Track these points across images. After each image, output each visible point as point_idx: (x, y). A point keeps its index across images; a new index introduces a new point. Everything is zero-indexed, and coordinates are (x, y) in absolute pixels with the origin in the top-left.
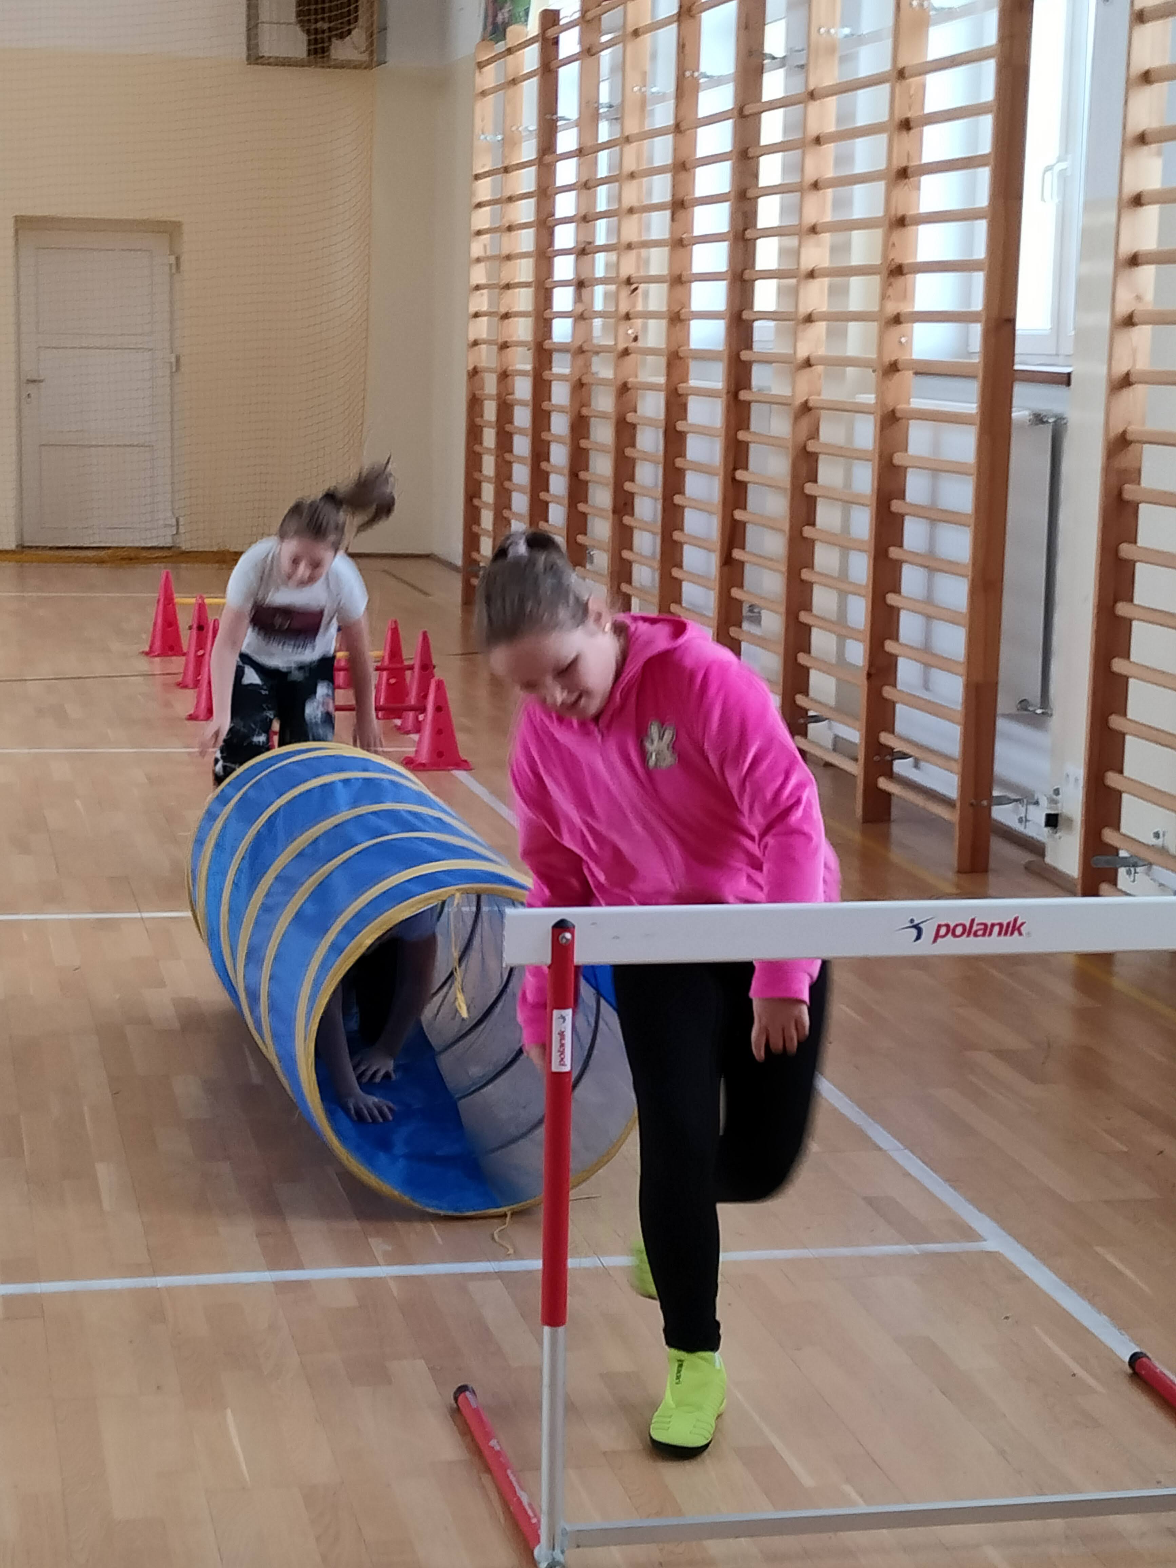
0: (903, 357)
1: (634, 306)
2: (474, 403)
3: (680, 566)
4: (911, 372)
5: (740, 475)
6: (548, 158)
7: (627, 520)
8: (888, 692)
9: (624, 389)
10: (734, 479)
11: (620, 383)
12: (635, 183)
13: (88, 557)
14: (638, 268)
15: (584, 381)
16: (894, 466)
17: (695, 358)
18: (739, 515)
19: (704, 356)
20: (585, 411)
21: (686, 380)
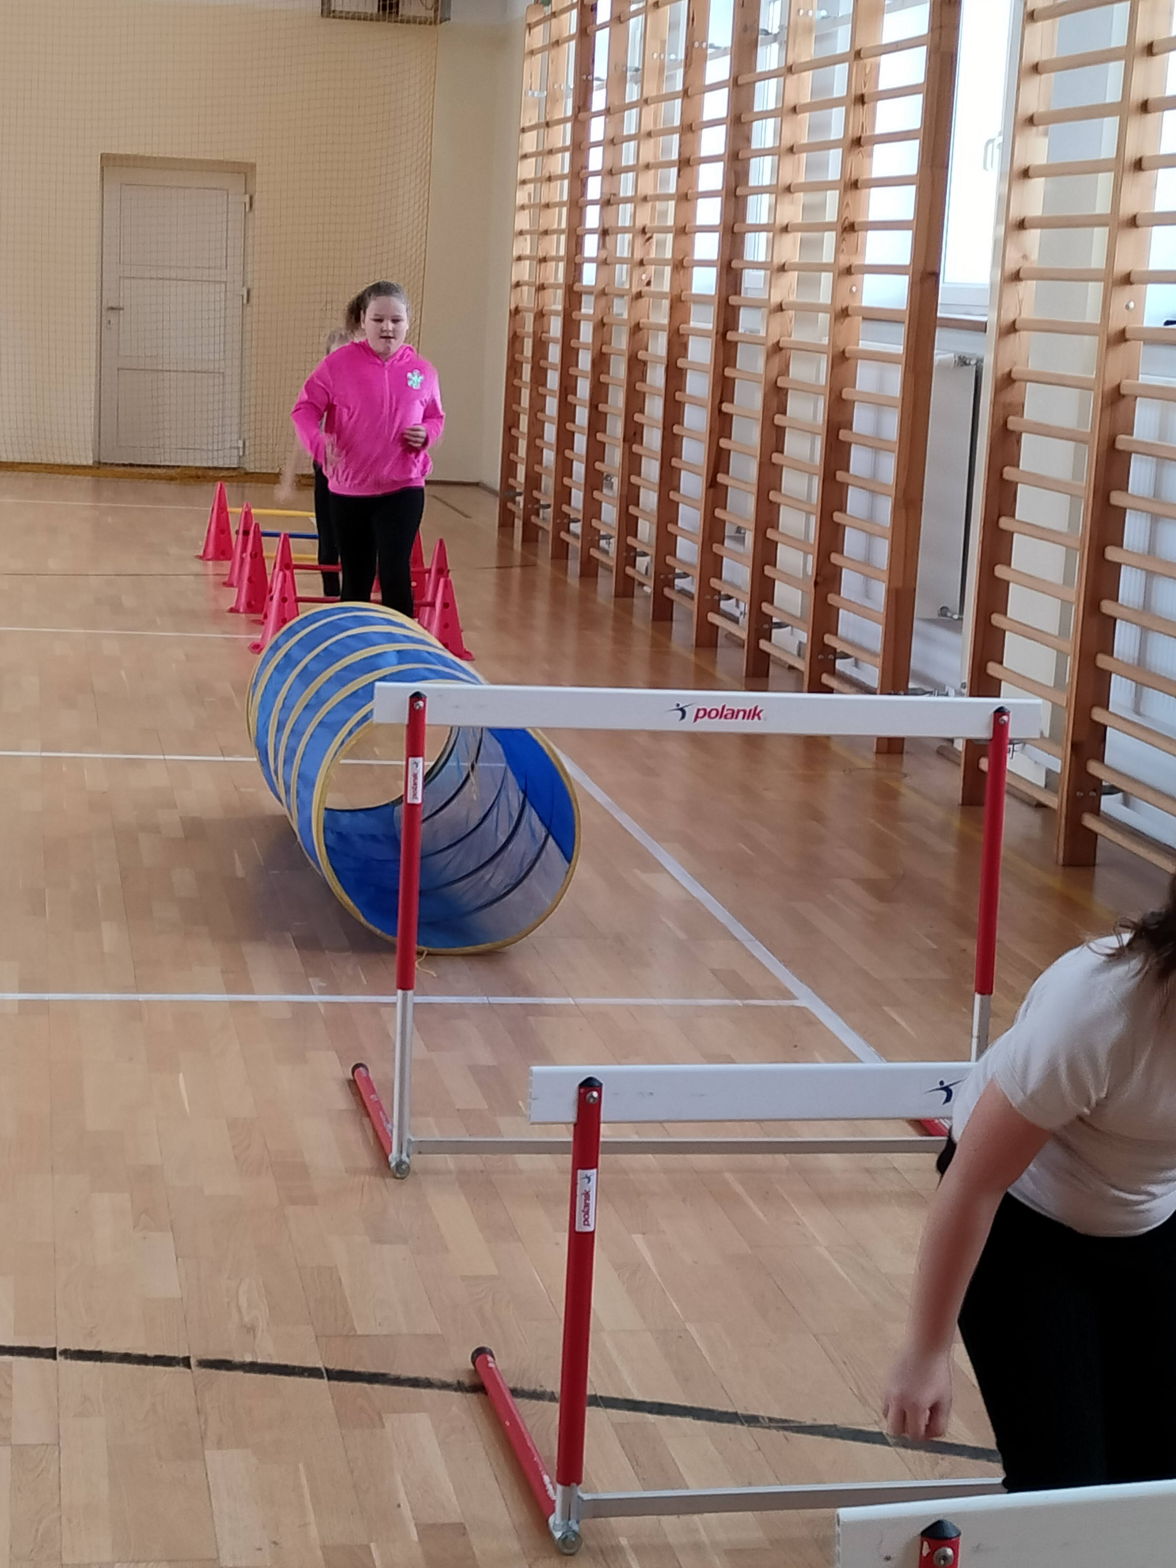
0: (853, 304)
1: (648, 253)
2: (515, 340)
3: (677, 489)
4: (861, 318)
5: (726, 407)
6: (582, 116)
7: (636, 448)
8: (832, 598)
9: (637, 328)
10: (720, 410)
11: (633, 323)
12: (652, 141)
13: (159, 474)
14: (652, 219)
15: (605, 321)
16: (844, 400)
17: (695, 302)
18: (724, 443)
19: (702, 300)
20: (605, 349)
21: (687, 321)
